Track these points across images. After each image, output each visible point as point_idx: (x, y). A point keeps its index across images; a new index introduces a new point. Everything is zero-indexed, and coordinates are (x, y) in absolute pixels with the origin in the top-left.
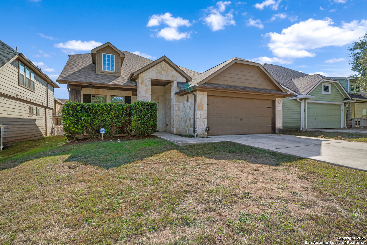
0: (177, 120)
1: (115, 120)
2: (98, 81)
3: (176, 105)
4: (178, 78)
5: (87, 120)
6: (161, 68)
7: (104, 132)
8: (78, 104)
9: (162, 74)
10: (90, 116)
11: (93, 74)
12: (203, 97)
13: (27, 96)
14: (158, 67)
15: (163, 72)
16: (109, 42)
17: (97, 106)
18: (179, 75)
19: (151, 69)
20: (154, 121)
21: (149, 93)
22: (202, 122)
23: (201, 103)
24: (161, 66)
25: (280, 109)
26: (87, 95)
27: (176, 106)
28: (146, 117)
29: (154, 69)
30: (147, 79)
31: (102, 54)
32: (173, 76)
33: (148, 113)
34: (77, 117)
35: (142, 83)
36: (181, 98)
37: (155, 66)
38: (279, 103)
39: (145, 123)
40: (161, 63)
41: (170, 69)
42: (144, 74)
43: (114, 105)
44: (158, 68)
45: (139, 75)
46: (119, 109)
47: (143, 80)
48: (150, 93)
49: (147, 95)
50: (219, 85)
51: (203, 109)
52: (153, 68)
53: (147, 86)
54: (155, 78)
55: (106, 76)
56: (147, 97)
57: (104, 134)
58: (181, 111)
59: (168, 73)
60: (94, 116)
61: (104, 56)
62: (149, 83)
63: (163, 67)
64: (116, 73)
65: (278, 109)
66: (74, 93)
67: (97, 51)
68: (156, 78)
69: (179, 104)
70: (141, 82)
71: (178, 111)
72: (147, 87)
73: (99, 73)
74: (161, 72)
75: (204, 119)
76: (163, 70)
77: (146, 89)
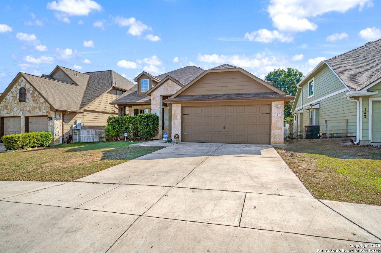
2: (132, 101)
6: (168, 85)
9: (169, 90)
12: (177, 109)
19: (160, 88)
21: (158, 106)
22: (176, 130)
23: (175, 114)
24: (167, 83)
25: (279, 115)
26: (137, 109)
28: (144, 126)
29: (162, 87)
30: (157, 96)
31: (141, 80)
35: (153, 100)
37: (163, 85)
38: (277, 108)
41: (175, 85)
42: (155, 92)
45: (152, 94)
50: (192, 96)
51: (177, 119)
53: (157, 101)
54: (162, 94)
56: (157, 110)
59: (174, 89)
60: (122, 125)
61: (142, 82)
62: (159, 99)
63: (169, 85)
65: (276, 116)
66: (120, 110)
67: (137, 79)
70: (153, 98)
73: (139, 94)
74: (167, 89)
75: (178, 127)
76: (169, 87)
77: (156, 103)
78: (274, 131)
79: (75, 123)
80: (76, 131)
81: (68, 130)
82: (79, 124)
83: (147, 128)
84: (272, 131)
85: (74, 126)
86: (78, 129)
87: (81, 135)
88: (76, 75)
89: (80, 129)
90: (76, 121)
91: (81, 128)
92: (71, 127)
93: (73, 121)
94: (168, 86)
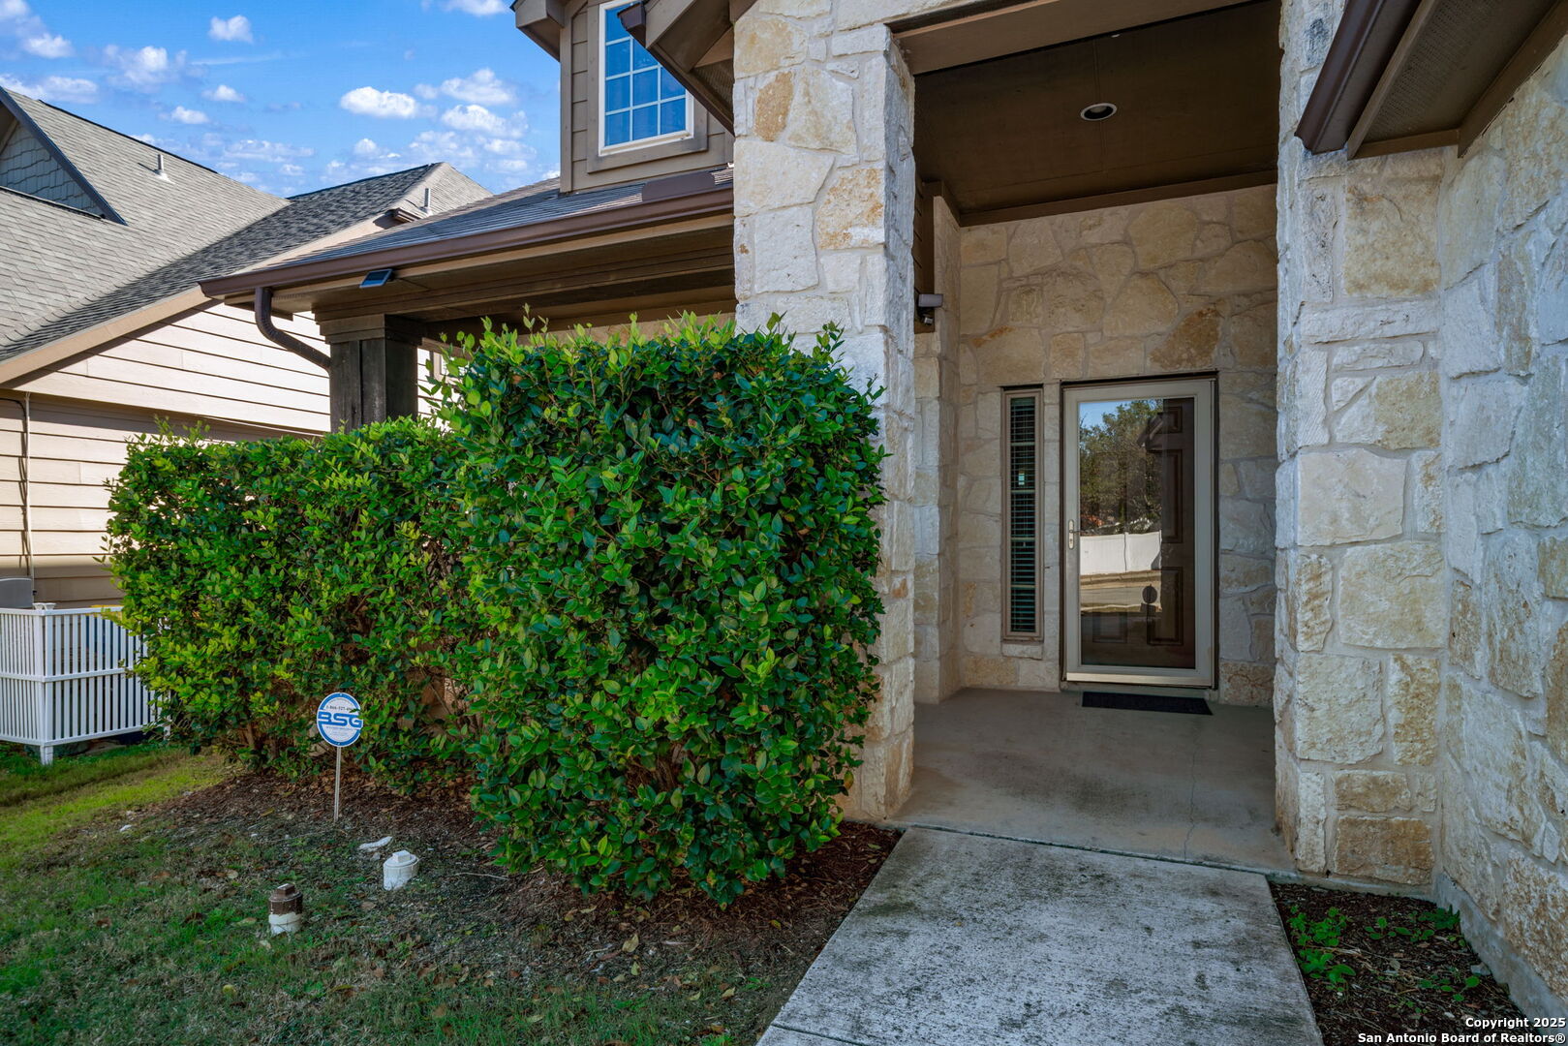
3: (1341, 355)
21: (858, 234)
27: (1332, 373)
30: (841, 45)
31: (603, 9)
36: (1462, 191)
47: (784, 76)
48: (879, 235)
49: (829, 261)
56: (834, 295)
58: (1450, 456)
66: (349, 367)
69: (1406, 315)
71: (1393, 466)
72: (827, 160)
73: (582, 183)
77: (816, 180)
88: (157, 172)
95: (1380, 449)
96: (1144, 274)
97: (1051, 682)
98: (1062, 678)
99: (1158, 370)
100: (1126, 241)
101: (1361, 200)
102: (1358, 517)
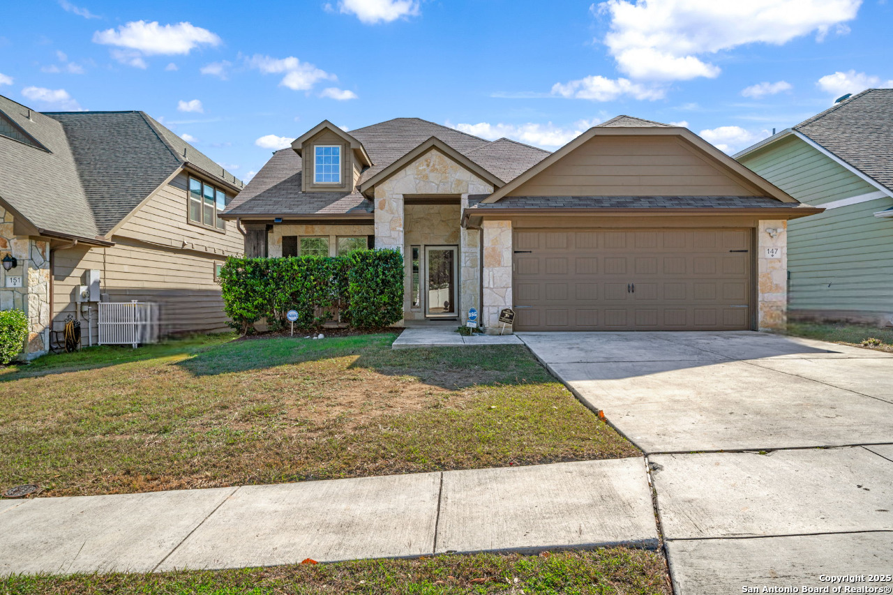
0: (469, 292)
1: (317, 292)
2: (296, 210)
3: (467, 254)
4: (472, 186)
5: (264, 293)
6: (428, 165)
7: (295, 318)
8: (249, 259)
9: (431, 179)
10: (269, 284)
11: (296, 194)
12: (500, 234)
13: (206, 244)
14: (420, 165)
15: (432, 176)
16: (326, 121)
17: (281, 263)
18: (474, 177)
19: (403, 171)
20: (391, 293)
21: (398, 228)
22: (497, 296)
23: (494, 249)
24: (427, 161)
25: (777, 255)
26: (290, 238)
27: (465, 257)
28: (374, 286)
29: (410, 170)
30: (394, 196)
31: (315, 147)
32: (459, 182)
33: (378, 277)
34: (245, 287)
35: (382, 208)
37: (413, 163)
38: (772, 237)
39: (370, 298)
40: (428, 155)
41: (452, 167)
42: (386, 186)
43: (315, 259)
44: (421, 168)
45: (376, 189)
46: (327, 268)
47: (384, 200)
48: (401, 229)
50: (547, 199)
51: (499, 264)
52: (408, 168)
53: (393, 213)
54: (412, 190)
55: (320, 195)
56: (394, 239)
57: (295, 322)
59: (446, 177)
60: (277, 285)
61: (319, 152)
62: (399, 206)
63: (431, 164)
64: (342, 186)
65: (769, 256)
66: (252, 237)
67: (303, 143)
68: (415, 192)
69: (473, 250)
70: (380, 203)
71: (472, 269)
72: (393, 216)
73: (309, 190)
74: (426, 177)
75: (504, 287)
76: (432, 171)
77: (390, 218)
78: (766, 295)
79: (85, 278)
80: (86, 308)
81: (65, 305)
82: (95, 282)
83: (382, 292)
84: (760, 295)
85: (83, 289)
86: (92, 300)
87: (99, 323)
89: (97, 299)
90: (85, 272)
91: (101, 297)
92: (71, 294)
93: (77, 273)
94: (430, 168)
95: (471, 267)
96: (443, 221)
97: (423, 318)
98: (425, 317)
99: (446, 243)
100: (439, 213)
101: (469, 234)
102: (469, 276)
